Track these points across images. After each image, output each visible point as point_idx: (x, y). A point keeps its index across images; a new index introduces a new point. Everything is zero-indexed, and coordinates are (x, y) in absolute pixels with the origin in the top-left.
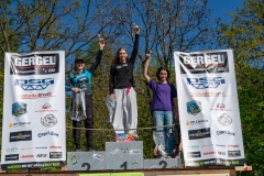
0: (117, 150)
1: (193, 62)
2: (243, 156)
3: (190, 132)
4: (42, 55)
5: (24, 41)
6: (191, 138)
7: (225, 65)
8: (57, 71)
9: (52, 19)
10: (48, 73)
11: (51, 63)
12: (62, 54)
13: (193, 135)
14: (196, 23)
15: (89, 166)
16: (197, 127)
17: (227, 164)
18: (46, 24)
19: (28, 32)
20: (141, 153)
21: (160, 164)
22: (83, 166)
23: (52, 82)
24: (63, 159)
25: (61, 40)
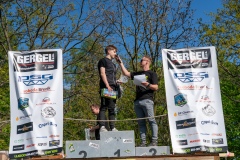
0: (111, 139)
1: (179, 58)
2: (225, 144)
3: (178, 122)
4: (42, 53)
5: (23, 41)
6: (178, 128)
7: (209, 61)
8: (56, 67)
9: (49, 20)
10: (48, 69)
11: (50, 60)
12: (60, 52)
13: (181, 125)
15: (85, 153)
16: (183, 118)
17: (212, 151)
18: (43, 25)
19: (28, 32)
20: (133, 142)
21: (150, 151)
22: (80, 153)
23: (51, 78)
24: (61, 146)
25: (57, 40)
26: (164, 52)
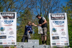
0: (31, 42)
4: (10, 13)
5: (4, 9)
6: (53, 39)
8: (14, 18)
9: (13, 3)
10: (12, 19)
11: (13, 16)
12: (16, 13)
14: (55, 5)
15: (23, 47)
16: (55, 36)
17: (64, 47)
18: (11, 4)
19: (6, 6)
20: (38, 43)
21: (44, 46)
22: (21, 46)
24: (16, 44)
25: (15, 9)
26: (50, 14)
